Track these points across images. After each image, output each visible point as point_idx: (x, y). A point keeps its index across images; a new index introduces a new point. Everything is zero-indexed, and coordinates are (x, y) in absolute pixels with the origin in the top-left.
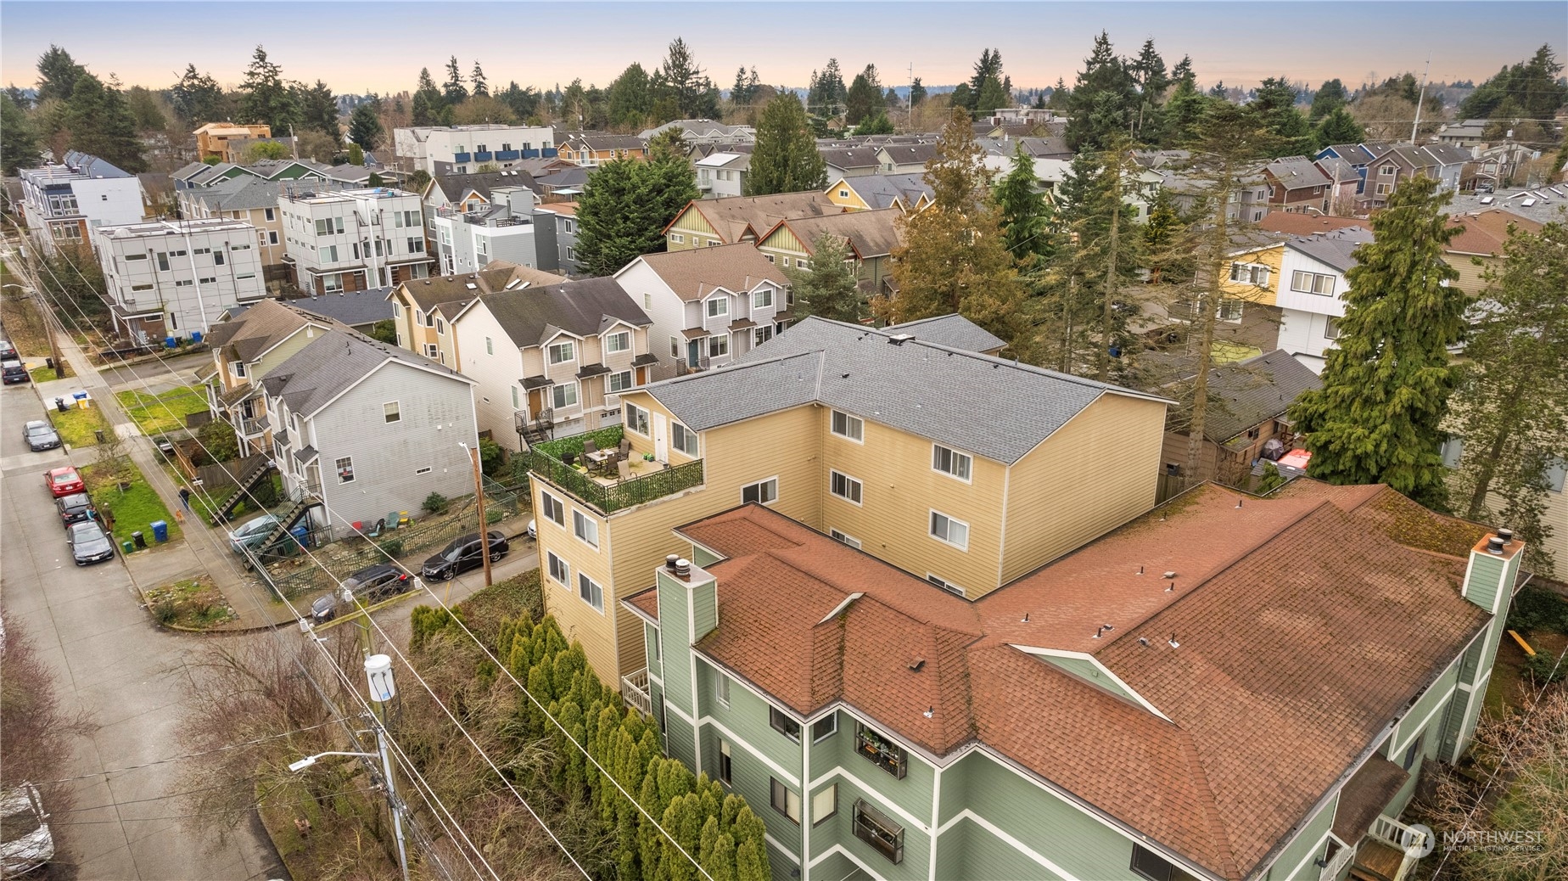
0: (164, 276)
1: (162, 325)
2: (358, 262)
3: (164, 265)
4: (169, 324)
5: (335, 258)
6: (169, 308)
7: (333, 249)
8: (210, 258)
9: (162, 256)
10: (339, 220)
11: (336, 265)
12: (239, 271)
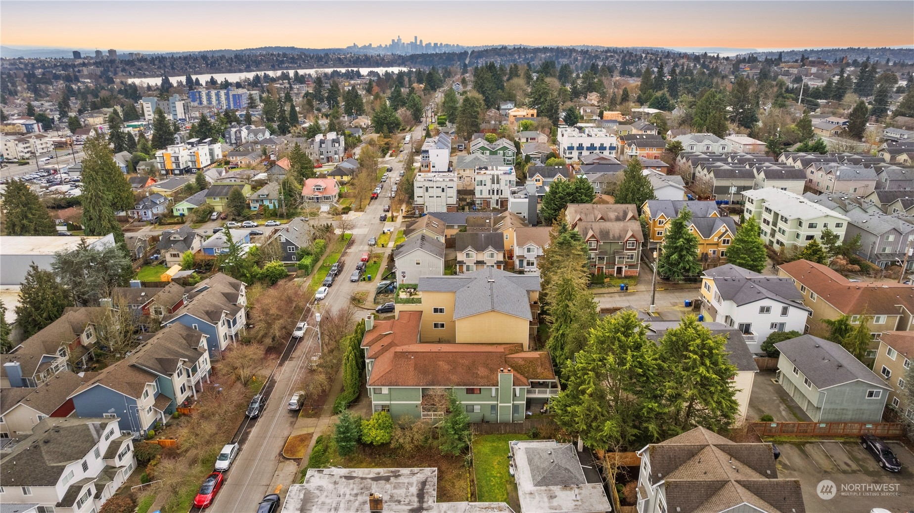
0: (426, 194)
1: (423, 209)
2: (489, 196)
3: (427, 190)
4: (425, 209)
5: (481, 194)
6: (426, 204)
7: (481, 191)
8: (441, 189)
9: (427, 188)
10: (485, 181)
11: (481, 197)
12: (449, 195)
